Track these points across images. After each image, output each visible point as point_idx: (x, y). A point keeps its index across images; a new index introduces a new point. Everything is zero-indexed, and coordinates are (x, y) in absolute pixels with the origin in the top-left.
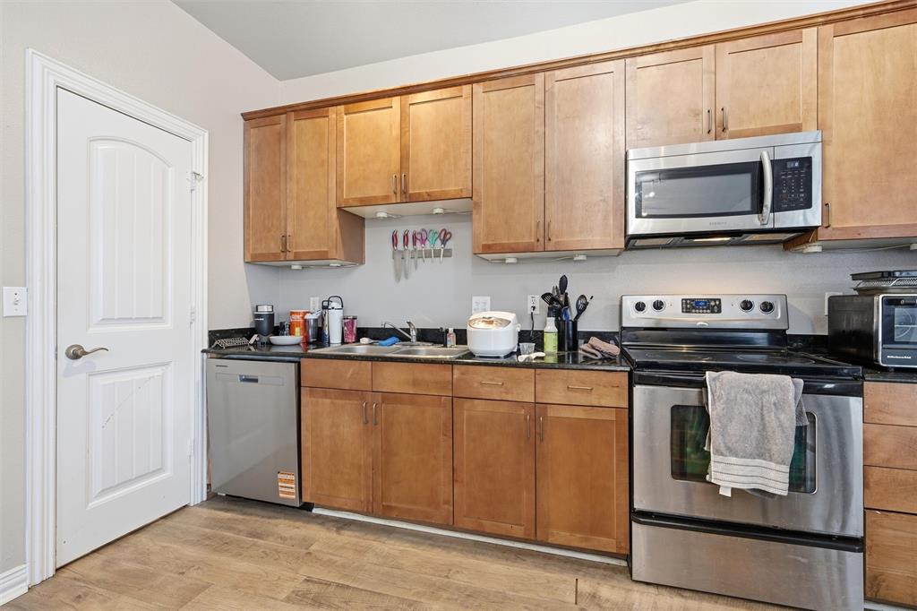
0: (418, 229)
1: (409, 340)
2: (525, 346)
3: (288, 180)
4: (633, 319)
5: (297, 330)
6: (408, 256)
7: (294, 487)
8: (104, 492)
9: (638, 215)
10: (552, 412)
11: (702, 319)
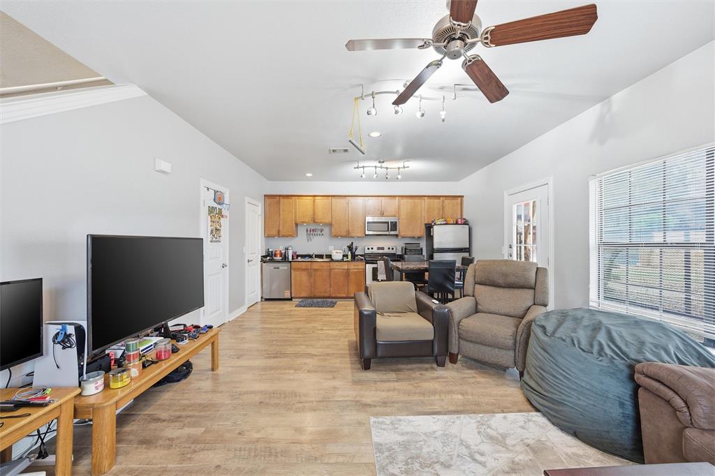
0: (314, 228)
1: (313, 257)
2: (344, 258)
3: (280, 215)
4: (367, 251)
5: (278, 255)
6: (311, 235)
7: (289, 294)
9: (368, 230)
10: (351, 271)
11: (381, 251)
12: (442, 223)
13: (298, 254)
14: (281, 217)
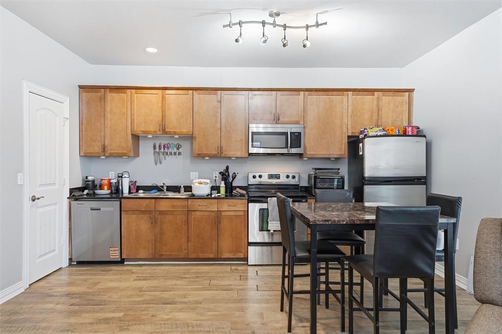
0: (166, 142)
1: (163, 191)
2: (213, 192)
3: (106, 120)
4: (252, 181)
5: (106, 187)
6: (161, 154)
7: (118, 253)
8: (41, 256)
9: (253, 146)
10: (223, 214)
11: (274, 181)
12: (379, 134)
13: (138, 184)
14: (108, 123)
